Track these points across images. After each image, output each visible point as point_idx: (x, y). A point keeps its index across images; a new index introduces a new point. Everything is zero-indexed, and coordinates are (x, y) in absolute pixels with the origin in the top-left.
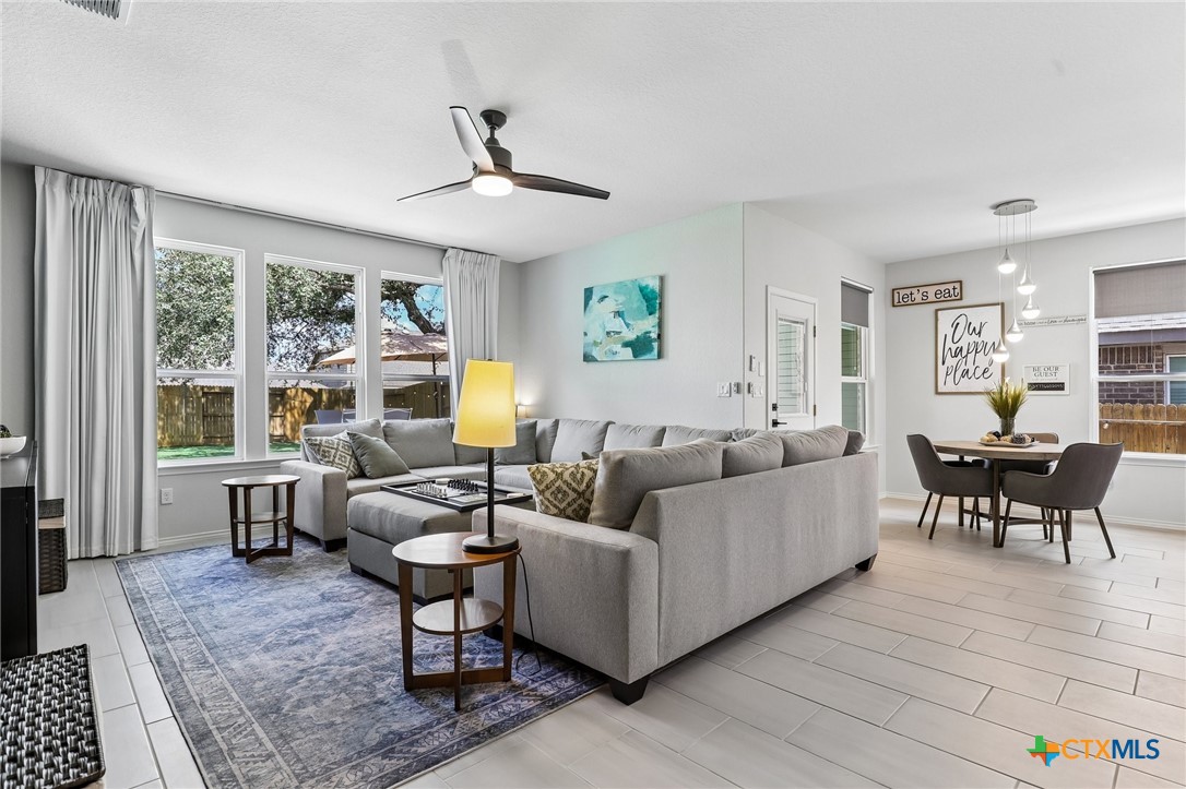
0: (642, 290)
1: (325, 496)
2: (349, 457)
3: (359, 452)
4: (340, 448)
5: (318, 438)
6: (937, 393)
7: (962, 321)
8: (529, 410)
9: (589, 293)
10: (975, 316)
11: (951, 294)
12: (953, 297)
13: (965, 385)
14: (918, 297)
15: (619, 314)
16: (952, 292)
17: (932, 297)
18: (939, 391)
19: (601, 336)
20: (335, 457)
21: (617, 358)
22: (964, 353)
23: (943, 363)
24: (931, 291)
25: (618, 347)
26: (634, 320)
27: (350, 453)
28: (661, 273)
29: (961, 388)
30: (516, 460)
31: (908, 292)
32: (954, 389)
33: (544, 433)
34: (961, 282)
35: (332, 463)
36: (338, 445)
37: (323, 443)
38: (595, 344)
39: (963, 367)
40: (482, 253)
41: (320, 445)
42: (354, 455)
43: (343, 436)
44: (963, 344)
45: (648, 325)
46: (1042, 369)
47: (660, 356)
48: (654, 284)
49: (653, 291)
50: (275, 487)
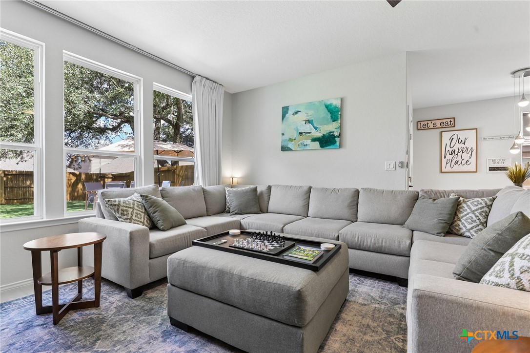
0: (327, 107)
1: (131, 250)
2: (143, 214)
3: (151, 210)
4: (135, 207)
5: (117, 199)
6: (442, 172)
7: (455, 137)
8: (239, 180)
9: (285, 110)
10: (462, 135)
11: (449, 124)
12: (450, 126)
13: (456, 168)
14: (431, 126)
15: (309, 121)
16: (449, 123)
17: (438, 126)
18: (443, 171)
19: (295, 135)
20: (132, 215)
21: (307, 148)
22: (456, 153)
23: (445, 158)
24: (438, 123)
25: (309, 142)
26: (321, 125)
27: (144, 211)
28: (342, 96)
29: (454, 170)
30: (248, 211)
31: (426, 123)
32: (451, 170)
33: (262, 193)
34: (454, 118)
35: (130, 220)
36: (134, 205)
37: (122, 204)
38: (291, 140)
39: (455, 159)
40: (215, 82)
41: (119, 205)
42: (147, 212)
43: (136, 197)
44: (456, 148)
45: (332, 127)
46: (497, 161)
47: (340, 146)
48: (336, 103)
49: (336, 107)
50: (79, 248)
